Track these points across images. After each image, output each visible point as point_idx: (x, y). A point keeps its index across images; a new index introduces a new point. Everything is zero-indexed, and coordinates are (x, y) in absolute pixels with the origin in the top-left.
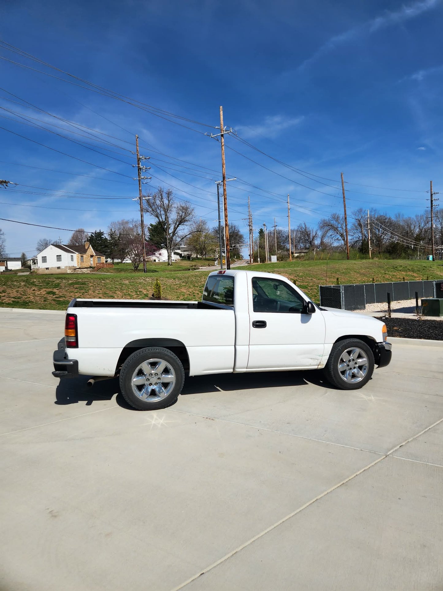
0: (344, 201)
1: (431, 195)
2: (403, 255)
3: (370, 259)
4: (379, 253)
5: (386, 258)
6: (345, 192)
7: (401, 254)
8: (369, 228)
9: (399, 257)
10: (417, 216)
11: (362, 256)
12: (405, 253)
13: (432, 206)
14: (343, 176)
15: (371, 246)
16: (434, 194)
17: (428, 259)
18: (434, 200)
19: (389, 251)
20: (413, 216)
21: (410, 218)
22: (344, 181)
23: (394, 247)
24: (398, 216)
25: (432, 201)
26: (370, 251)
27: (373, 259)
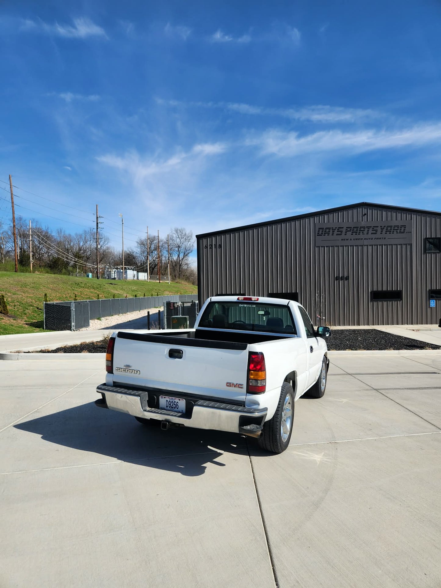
0: (13, 207)
1: (97, 218)
2: (64, 270)
3: (30, 272)
4: (40, 266)
5: (47, 272)
6: (14, 197)
7: (62, 270)
8: (31, 239)
9: (60, 272)
10: (76, 235)
11: (22, 268)
12: (65, 269)
13: (97, 228)
14: (11, 179)
15: (32, 259)
16: (100, 217)
17: (88, 276)
18: (100, 223)
19: (50, 265)
20: (73, 234)
21: (70, 235)
22: (13, 184)
23: (55, 262)
24: (59, 232)
25: (97, 223)
26: (31, 264)
27: (34, 272)
